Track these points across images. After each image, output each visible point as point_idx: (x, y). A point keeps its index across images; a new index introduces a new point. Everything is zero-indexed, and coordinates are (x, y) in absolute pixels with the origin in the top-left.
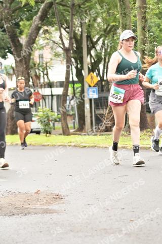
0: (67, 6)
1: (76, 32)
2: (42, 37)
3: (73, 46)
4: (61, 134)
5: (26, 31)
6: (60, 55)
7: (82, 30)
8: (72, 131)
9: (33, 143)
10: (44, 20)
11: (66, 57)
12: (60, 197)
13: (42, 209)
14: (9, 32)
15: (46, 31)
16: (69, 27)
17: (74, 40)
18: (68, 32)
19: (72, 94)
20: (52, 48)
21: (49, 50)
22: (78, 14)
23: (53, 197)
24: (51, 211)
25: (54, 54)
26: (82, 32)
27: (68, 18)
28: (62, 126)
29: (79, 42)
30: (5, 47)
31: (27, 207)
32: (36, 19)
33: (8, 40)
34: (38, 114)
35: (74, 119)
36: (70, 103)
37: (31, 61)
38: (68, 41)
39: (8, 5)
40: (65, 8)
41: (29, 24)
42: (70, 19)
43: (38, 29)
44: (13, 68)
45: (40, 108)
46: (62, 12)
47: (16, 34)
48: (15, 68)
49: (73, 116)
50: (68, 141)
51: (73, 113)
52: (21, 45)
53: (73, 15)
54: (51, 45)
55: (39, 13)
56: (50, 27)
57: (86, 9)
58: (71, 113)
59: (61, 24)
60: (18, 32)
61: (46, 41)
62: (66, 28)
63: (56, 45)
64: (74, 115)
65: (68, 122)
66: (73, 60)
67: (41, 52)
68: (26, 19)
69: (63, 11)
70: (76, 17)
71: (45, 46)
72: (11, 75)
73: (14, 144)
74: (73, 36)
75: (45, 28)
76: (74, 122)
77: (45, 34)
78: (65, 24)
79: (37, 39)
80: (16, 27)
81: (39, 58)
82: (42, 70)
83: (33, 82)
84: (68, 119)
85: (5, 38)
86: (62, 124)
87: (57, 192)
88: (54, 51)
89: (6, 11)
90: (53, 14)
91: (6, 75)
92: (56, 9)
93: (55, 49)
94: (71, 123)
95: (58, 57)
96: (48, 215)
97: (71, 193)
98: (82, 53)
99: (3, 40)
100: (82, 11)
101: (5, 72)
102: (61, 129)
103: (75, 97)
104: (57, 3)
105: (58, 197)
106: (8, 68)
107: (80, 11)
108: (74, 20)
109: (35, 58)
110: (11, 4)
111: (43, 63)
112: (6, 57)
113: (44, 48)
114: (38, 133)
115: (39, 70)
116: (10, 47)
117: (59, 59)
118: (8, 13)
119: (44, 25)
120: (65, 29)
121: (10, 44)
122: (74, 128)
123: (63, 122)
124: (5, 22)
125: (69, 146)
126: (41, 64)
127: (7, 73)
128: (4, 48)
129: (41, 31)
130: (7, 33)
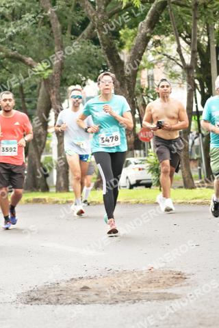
0: (187, 7)
1: (201, 42)
2: (151, 51)
3: (196, 63)
4: (181, 187)
5: (128, 42)
6: (179, 75)
7: (209, 40)
8: (197, 182)
9: (142, 200)
10: (154, 26)
11: (186, 78)
12: (183, 276)
13: (157, 293)
14: (104, 45)
15: (157, 43)
16: (191, 36)
17: (198, 53)
18: (189, 43)
19: (196, 129)
20: (166, 66)
21: (163, 69)
22: (203, 17)
23: (172, 276)
24: (171, 297)
25: (170, 74)
26: (209, 42)
27: (188, 23)
28: (183, 175)
29: (205, 57)
30: (99, 66)
31: (136, 290)
32: (143, 26)
33: (103, 56)
34: (148, 159)
35: (200, 165)
36: (193, 142)
37: (137, 84)
38: (190, 56)
39: (103, 7)
40: (184, 9)
41: (134, 34)
42: (192, 24)
43: (146, 39)
45: (150, 150)
46: (180, 16)
47: (114, 48)
49: (198, 162)
50: (192, 197)
51: (198, 156)
52: (122, 63)
53: (196, 19)
54: (166, 62)
55: (147, 18)
56: (163, 36)
57: (215, 9)
58: (195, 156)
59: (179, 31)
60: (117, 44)
61: (158, 56)
62: (187, 37)
63: (171, 61)
64: (200, 159)
65: (191, 169)
66: (197, 82)
67: (150, 72)
68: (128, 26)
69: (182, 14)
70: (200, 21)
71: (156, 63)
74: (196, 48)
75: (156, 37)
76: (200, 170)
77: (156, 47)
78: (185, 32)
79: (145, 54)
80: (115, 37)
81: (148, 80)
82: (152, 97)
83: (139, 115)
84: (192, 165)
85: (98, 54)
86: (183, 172)
87: (178, 270)
88: (170, 69)
89: (100, 16)
90: (168, 18)
92: (171, 10)
93: (171, 68)
94: (195, 171)
95: (176, 78)
96: (166, 302)
97: (199, 271)
98: (210, 72)
99: (96, 56)
100: (209, 12)
102: (182, 179)
103: (200, 135)
104: (173, 3)
105: (179, 277)
107: (206, 13)
108: (198, 26)
109: (142, 81)
110: (106, 5)
111: (153, 87)
113: (156, 66)
114: (148, 185)
115: (149, 97)
116: (107, 66)
117: (176, 81)
118: (102, 18)
119: (153, 34)
120: (184, 39)
121: (106, 62)
122: (201, 178)
123: (184, 169)
124: (99, 31)
125: (194, 203)
126: (151, 89)
128: (97, 67)
129: (150, 43)
130: (102, 47)
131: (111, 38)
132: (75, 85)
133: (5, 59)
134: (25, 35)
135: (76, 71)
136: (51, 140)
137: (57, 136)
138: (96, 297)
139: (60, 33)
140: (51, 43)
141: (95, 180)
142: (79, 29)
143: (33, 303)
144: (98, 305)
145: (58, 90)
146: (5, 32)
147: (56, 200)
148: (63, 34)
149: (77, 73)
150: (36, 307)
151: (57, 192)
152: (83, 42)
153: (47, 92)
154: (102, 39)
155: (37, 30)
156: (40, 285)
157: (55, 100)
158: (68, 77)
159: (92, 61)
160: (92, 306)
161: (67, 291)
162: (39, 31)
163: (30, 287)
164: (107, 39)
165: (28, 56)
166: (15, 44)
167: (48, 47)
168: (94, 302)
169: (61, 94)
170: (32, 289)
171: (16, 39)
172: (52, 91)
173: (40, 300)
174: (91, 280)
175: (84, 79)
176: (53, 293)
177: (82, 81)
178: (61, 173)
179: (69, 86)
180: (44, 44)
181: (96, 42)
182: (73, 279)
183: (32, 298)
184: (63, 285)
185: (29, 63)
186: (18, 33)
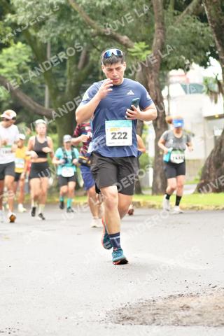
14: (213, 22)
30: (206, 48)
33: (211, 35)
44: (219, 83)
48: (222, 82)
72: (216, 94)
73: (221, 208)
85: (205, 32)
91: (207, 93)
99: (203, 35)
101: (205, 88)
106: (211, 82)
112: (208, 63)
116: (215, 47)
121: (214, 42)
124: (207, 5)
127: (208, 89)
128: (203, 49)
130: (210, 25)
131: (221, 15)
132: (177, 69)
133: (97, 38)
134: (121, 9)
135: (178, 52)
136: (147, 134)
137: (155, 129)
138: (199, 318)
139: (161, 8)
140: (150, 19)
141: (198, 182)
142: (183, 3)
143: (125, 322)
144: (201, 327)
145: (157, 75)
146: (97, 4)
147: (152, 204)
148: (165, 8)
149: (181, 55)
150: (129, 327)
151: (153, 194)
152: (188, 18)
153: (145, 76)
154: (210, 15)
155: (134, 4)
156: (133, 302)
157: (153, 86)
158: (169, 60)
159: (198, 41)
160: (194, 329)
161: (165, 310)
162: (137, 5)
163: (122, 304)
164: (216, 15)
165: (123, 33)
166: (108, 19)
167: (147, 24)
168: (196, 323)
169: (161, 80)
170: (124, 306)
171: (110, 14)
172: (150, 76)
173: (133, 319)
174: (192, 298)
175: (188, 62)
176: (149, 312)
177: (185, 65)
178: (159, 173)
179: (170, 70)
180: (142, 20)
181: (203, 18)
182: (171, 296)
183: (125, 317)
184: (160, 303)
185: (125, 42)
186: (111, 7)
